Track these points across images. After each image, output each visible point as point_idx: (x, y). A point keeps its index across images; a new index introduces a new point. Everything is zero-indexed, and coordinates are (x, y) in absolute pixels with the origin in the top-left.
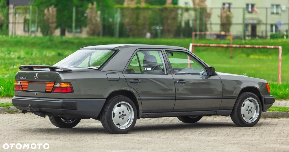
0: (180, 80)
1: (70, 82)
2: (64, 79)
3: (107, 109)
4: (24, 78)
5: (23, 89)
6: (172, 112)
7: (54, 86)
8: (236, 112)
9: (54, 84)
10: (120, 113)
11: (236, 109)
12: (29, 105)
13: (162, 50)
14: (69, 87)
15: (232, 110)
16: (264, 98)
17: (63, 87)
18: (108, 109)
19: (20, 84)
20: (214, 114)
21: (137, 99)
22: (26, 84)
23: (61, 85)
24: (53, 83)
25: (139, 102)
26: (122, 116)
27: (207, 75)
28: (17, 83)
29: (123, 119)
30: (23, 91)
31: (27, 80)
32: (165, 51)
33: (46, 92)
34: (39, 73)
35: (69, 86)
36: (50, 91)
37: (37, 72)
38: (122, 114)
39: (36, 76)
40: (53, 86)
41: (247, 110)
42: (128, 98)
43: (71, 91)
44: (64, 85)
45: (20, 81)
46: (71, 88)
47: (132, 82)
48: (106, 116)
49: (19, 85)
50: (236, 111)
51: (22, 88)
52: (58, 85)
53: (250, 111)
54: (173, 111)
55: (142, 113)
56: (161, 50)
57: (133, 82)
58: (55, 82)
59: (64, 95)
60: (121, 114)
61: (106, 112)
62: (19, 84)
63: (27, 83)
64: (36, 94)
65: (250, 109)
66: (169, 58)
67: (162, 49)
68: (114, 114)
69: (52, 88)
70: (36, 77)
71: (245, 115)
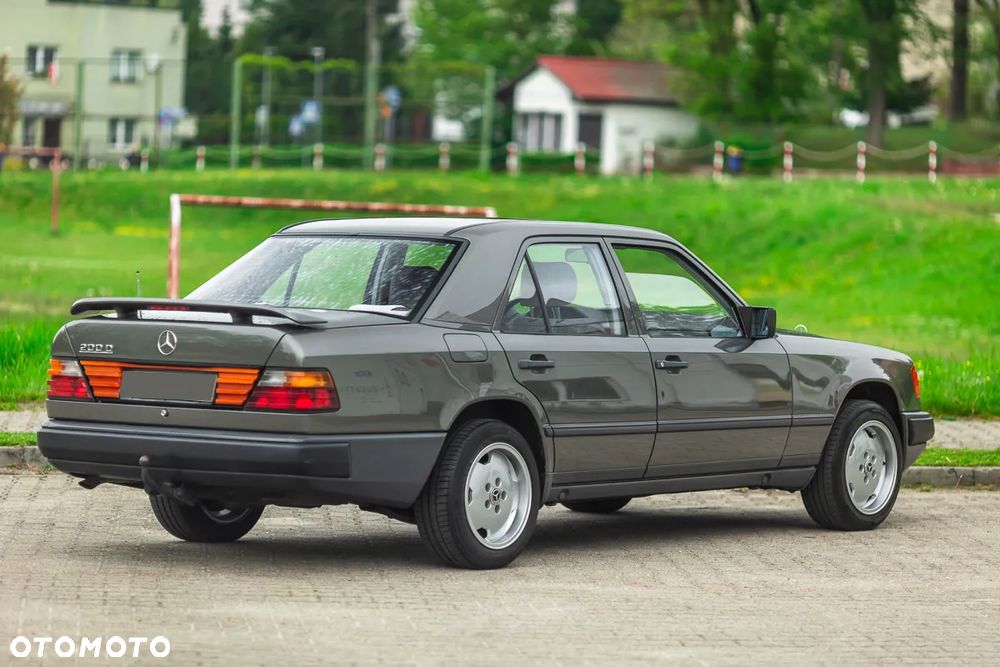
0: (672, 357)
1: (327, 370)
2: (306, 358)
3: (448, 473)
4: (104, 349)
5: (97, 393)
6: (643, 479)
7: (256, 382)
8: (829, 476)
9: (255, 377)
10: (487, 487)
11: (829, 466)
12: (143, 459)
13: (600, 240)
14: (322, 388)
15: (816, 466)
16: (909, 421)
17: (300, 389)
18: (451, 474)
19: (80, 374)
20: (760, 484)
21: (543, 433)
22: (116, 373)
23: (289, 377)
24: (256, 371)
25: (547, 442)
26: (495, 498)
27: (743, 337)
28: (64, 367)
29: (497, 509)
30: (96, 399)
31: (116, 356)
32: (613, 244)
33: (214, 406)
34: (177, 331)
35: (322, 383)
36: (239, 401)
37: (170, 328)
38: (496, 493)
39: (168, 342)
40: (251, 382)
41: (861, 468)
42: (514, 430)
43: (327, 404)
44: (303, 381)
45: (82, 363)
46: (332, 391)
47: (527, 366)
48: (444, 500)
49: (76, 378)
50: (830, 471)
51: (91, 388)
52: (276, 379)
53: (869, 471)
54: (646, 475)
55: (553, 485)
56: (598, 244)
57: (528, 368)
58: (262, 370)
59: (304, 420)
60: (491, 490)
61: (446, 485)
62: (72, 369)
63: (119, 370)
64: (167, 415)
65: (870, 464)
66: (627, 274)
67: (602, 236)
68: (470, 490)
69: (250, 393)
70: (165, 348)
71: (854, 485)
